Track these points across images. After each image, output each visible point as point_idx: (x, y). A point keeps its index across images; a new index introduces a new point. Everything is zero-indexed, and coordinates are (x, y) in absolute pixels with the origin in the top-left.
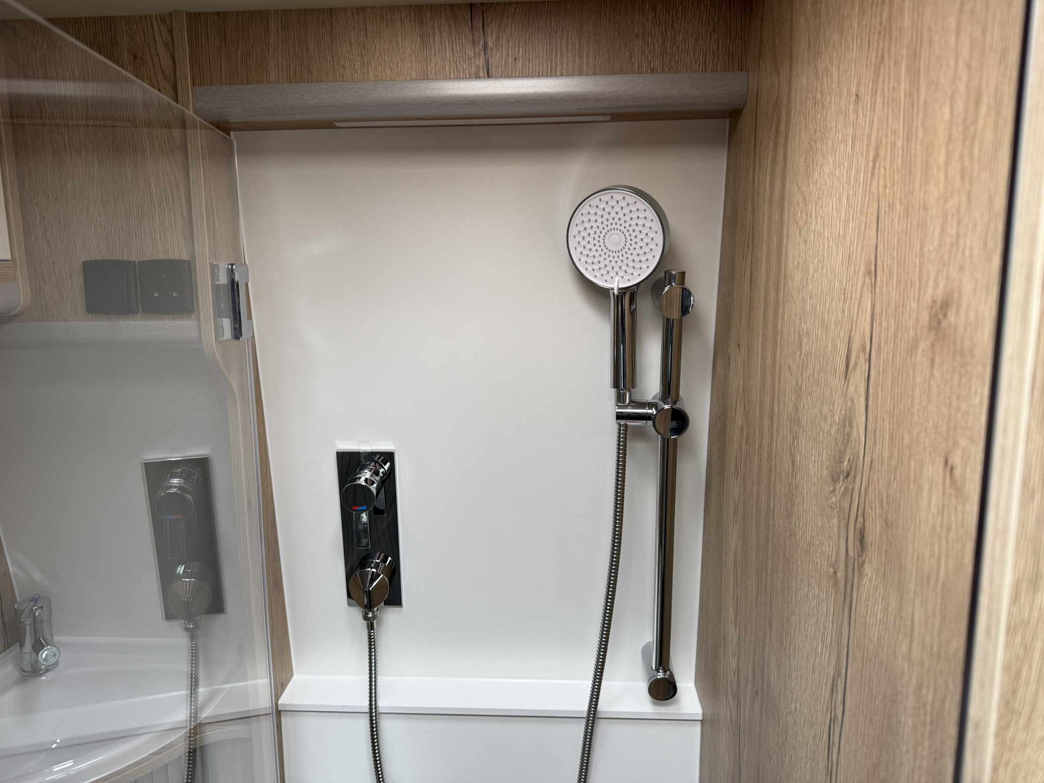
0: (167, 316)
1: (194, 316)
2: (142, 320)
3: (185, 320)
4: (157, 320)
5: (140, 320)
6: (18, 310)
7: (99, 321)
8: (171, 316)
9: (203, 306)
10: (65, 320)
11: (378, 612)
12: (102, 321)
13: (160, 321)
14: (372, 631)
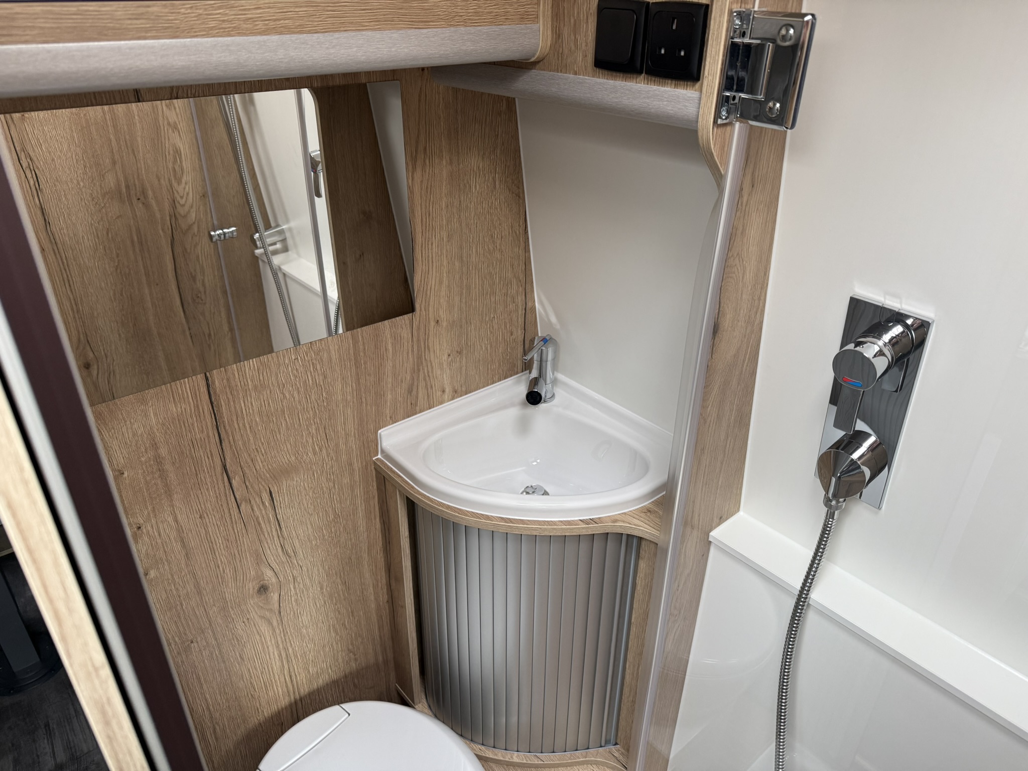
0: (670, 81)
1: (698, 85)
2: (644, 84)
3: (688, 89)
4: (659, 86)
5: (643, 83)
6: (536, 57)
7: (604, 79)
8: (674, 82)
9: (708, 74)
10: (575, 74)
11: (844, 504)
12: (607, 79)
13: (662, 86)
14: (831, 520)
